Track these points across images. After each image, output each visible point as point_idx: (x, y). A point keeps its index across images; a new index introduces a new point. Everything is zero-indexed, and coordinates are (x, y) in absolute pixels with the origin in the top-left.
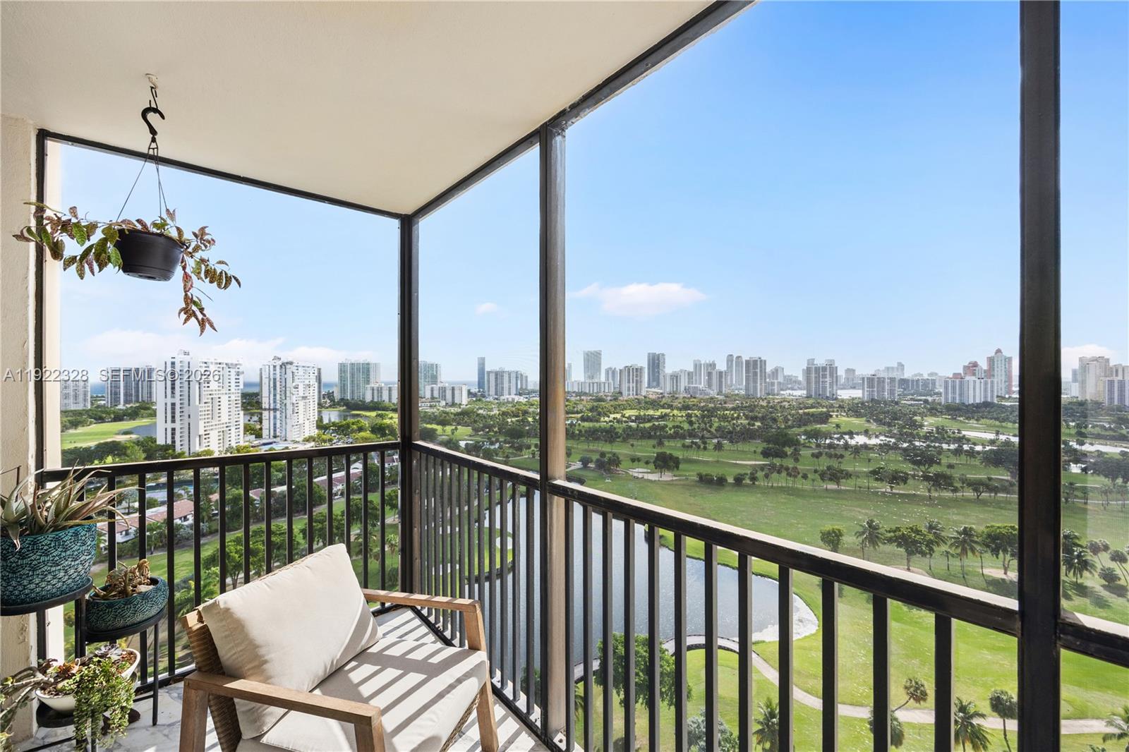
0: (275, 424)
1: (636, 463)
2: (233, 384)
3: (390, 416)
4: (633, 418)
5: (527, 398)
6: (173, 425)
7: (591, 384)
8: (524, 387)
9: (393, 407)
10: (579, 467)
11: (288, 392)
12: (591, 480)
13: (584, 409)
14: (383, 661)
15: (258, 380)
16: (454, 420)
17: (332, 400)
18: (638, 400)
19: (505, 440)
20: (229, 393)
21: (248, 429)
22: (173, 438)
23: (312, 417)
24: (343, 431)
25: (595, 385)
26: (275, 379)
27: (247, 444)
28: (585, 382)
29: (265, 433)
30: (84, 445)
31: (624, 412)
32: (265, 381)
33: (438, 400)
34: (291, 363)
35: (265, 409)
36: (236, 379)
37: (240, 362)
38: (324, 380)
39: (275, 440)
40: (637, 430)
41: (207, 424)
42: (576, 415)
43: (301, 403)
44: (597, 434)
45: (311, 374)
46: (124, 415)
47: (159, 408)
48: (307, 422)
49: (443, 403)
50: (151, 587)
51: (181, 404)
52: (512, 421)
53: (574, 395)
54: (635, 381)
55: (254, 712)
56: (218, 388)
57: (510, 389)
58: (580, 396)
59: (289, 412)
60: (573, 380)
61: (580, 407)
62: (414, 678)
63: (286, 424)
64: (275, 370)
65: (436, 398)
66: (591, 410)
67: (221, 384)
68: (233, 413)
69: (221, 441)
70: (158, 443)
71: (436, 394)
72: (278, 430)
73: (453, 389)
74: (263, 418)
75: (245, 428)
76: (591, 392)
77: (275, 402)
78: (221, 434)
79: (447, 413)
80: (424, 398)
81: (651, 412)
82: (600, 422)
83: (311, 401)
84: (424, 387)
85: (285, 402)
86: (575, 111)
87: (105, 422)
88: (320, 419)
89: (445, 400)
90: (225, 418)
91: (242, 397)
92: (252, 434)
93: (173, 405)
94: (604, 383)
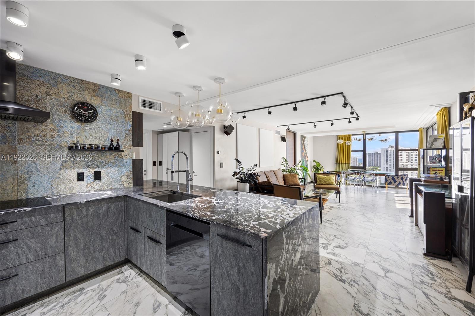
20: (412, 164)
36: (415, 157)
51: (390, 168)
56: (406, 162)
67: (408, 160)
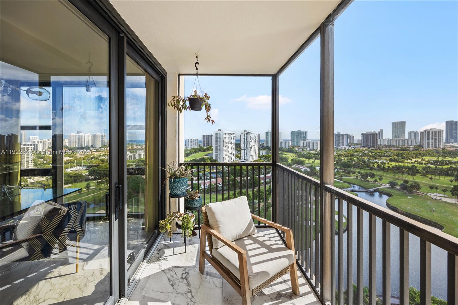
0: (245, 155)
1: (434, 190)
2: (233, 140)
3: (285, 154)
4: (433, 162)
5: (353, 148)
6: (217, 154)
7: (398, 141)
8: (352, 142)
9: (287, 150)
10: (388, 187)
11: (249, 143)
12: (396, 195)
13: (392, 155)
14: (256, 241)
15: (240, 139)
16: (314, 157)
17: (264, 146)
18: (437, 151)
19: (340, 168)
20: (232, 143)
21: (237, 156)
22: (217, 158)
23: (256, 153)
24: (267, 159)
25: (401, 142)
26: (245, 139)
27: (236, 161)
28: (393, 140)
29: (242, 158)
30: (197, 158)
31: (425, 158)
32: (242, 139)
33: (306, 147)
34: (250, 133)
35: (242, 149)
37: (235, 133)
38: (261, 139)
39: (244, 160)
40: (435, 169)
41: (225, 154)
42: (386, 158)
43: (253, 147)
44: (401, 169)
45: (256, 137)
46: (206, 150)
47: (214, 148)
48: (255, 154)
49: (308, 149)
50: (198, 198)
51: (219, 147)
52: (344, 159)
53: (385, 146)
54: (434, 139)
55: (216, 241)
56: (228, 142)
57: (343, 143)
58: (389, 147)
59: (249, 150)
60: (384, 138)
61: (389, 154)
62: (264, 250)
63: (248, 155)
64: (245, 135)
65: (305, 147)
66: (397, 155)
67: (229, 140)
68: (233, 150)
69: (229, 159)
70: (213, 159)
71: (305, 145)
72: (246, 157)
73: (313, 143)
74: (241, 152)
75: (236, 155)
76: (398, 145)
77: (245, 147)
78: (229, 157)
79: (310, 154)
80: (300, 146)
81: (449, 159)
82: (404, 163)
83: (256, 147)
84: (300, 142)
85: (248, 147)
86: (336, 12)
87: (201, 152)
88: (259, 154)
89: (309, 147)
90: (230, 152)
91: (235, 145)
92: (238, 158)
93: (217, 147)
94: (408, 140)
